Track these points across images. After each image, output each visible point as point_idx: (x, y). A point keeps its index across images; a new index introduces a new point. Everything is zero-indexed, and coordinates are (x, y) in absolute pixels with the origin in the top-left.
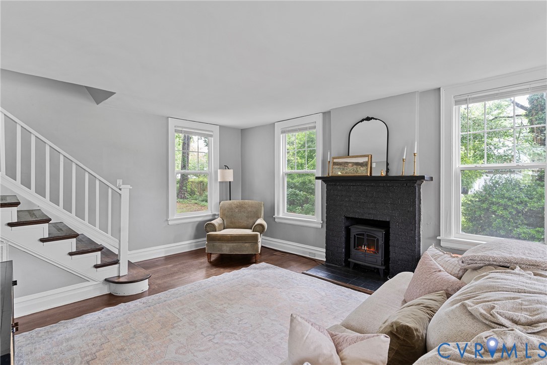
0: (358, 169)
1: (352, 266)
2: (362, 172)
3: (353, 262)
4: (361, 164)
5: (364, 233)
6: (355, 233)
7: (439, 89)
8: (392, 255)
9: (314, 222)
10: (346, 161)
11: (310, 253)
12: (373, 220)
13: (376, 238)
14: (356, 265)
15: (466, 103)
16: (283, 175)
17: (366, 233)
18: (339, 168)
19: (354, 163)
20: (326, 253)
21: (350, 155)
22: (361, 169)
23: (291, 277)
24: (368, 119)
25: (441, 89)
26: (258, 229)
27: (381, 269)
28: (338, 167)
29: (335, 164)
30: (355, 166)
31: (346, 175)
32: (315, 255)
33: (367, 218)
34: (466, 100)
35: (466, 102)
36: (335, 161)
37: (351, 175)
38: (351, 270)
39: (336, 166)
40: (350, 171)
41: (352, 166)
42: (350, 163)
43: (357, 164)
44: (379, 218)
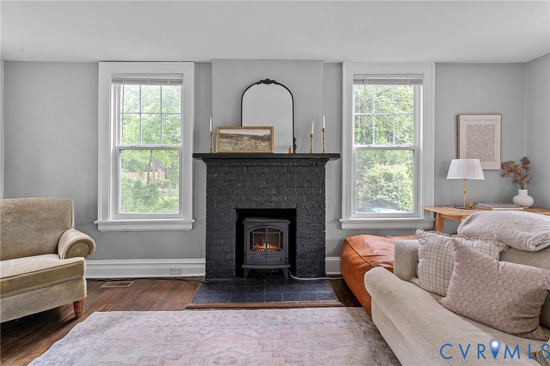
0: (258, 144)
1: (246, 273)
2: (262, 148)
3: (247, 269)
4: (262, 139)
5: (265, 227)
6: (251, 230)
7: (341, 64)
8: (299, 249)
9: (181, 221)
10: (239, 133)
11: (171, 270)
12: (276, 210)
13: (279, 231)
14: (252, 270)
15: (364, 83)
16: (115, 152)
17: (268, 227)
18: (229, 142)
19: (251, 136)
20: (206, 264)
21: (243, 126)
22: (262, 144)
23: (177, 324)
24: (267, 82)
25: (344, 64)
26: (78, 250)
27: (285, 268)
28: (227, 140)
29: (222, 136)
30: (253, 141)
31: (241, 152)
32: (180, 271)
33: (268, 208)
34: (363, 80)
35: (362, 82)
36: (222, 131)
37: (248, 152)
38: (245, 279)
39: (224, 140)
40: (246, 147)
41: (249, 140)
42: (245, 135)
43: (256, 138)
44: (284, 206)
